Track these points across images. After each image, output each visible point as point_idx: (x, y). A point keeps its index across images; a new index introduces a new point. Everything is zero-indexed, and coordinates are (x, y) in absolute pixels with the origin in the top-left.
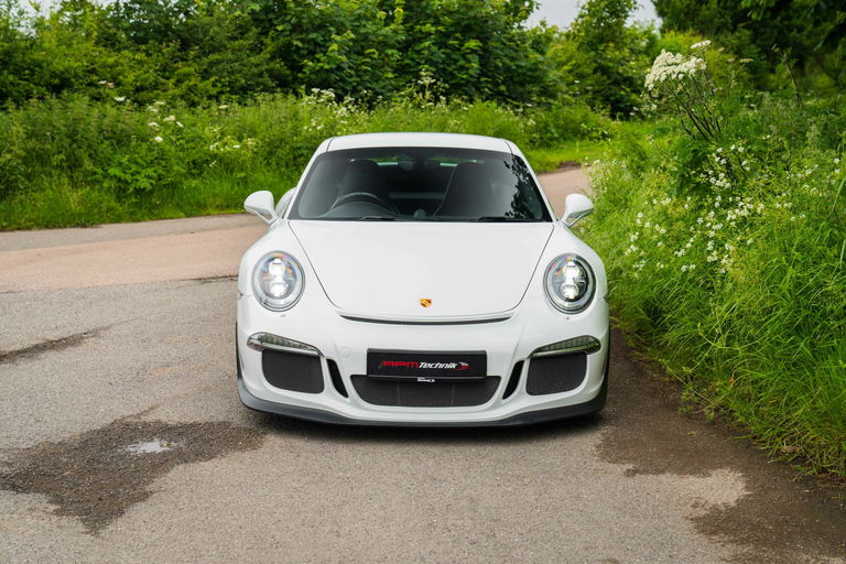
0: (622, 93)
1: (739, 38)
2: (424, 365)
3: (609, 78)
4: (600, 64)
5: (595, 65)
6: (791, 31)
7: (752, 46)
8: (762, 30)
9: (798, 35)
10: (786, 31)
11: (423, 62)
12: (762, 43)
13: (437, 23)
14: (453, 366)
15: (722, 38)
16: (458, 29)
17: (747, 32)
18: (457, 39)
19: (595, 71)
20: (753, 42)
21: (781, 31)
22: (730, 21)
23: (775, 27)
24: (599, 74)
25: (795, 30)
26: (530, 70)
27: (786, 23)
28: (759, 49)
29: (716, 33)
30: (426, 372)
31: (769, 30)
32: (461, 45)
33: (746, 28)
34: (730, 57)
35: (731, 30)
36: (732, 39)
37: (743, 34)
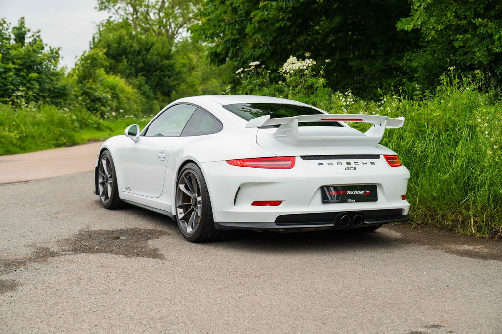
0: (97, 106)
3: (89, 98)
4: (85, 90)
5: (82, 91)
6: (165, 77)
8: (151, 77)
9: (168, 80)
10: (162, 78)
11: (9, 84)
12: (151, 84)
13: (14, 63)
15: (131, 81)
16: (25, 67)
17: (144, 78)
18: (24, 72)
19: (82, 94)
20: (146, 83)
21: (159, 78)
22: (134, 72)
23: (156, 76)
24: (84, 96)
25: (167, 77)
26: (61, 89)
27: (162, 73)
28: (150, 87)
29: (127, 78)
31: (154, 77)
32: (28, 76)
33: (143, 75)
34: (135, 90)
35: (135, 77)
36: (136, 81)
37: (141, 79)
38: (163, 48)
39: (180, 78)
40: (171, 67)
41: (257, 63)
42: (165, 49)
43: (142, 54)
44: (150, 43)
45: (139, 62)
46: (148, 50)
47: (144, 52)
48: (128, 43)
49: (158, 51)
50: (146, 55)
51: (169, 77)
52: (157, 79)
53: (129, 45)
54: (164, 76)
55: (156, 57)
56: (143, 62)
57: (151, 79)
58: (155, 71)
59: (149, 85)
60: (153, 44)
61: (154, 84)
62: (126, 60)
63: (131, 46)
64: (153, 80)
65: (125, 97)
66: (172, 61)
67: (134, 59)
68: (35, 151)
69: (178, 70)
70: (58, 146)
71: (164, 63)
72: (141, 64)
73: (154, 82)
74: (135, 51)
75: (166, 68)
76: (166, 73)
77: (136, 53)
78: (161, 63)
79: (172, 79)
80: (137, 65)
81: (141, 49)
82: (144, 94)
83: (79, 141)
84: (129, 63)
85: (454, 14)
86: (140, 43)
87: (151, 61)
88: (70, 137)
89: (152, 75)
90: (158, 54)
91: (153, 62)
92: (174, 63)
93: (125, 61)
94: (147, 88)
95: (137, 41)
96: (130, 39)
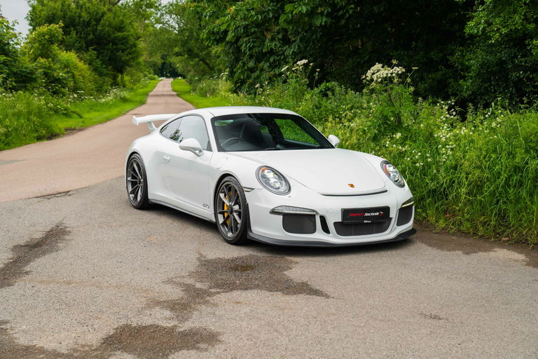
1: (90, 55)
2: (367, 214)
6: (118, 52)
7: (98, 60)
9: (122, 55)
10: (115, 52)
12: (103, 58)
14: (378, 214)
15: (81, 55)
17: (95, 52)
20: (98, 58)
21: (112, 52)
22: (84, 45)
23: (108, 49)
27: (114, 47)
30: (368, 218)
31: (106, 51)
33: (94, 49)
34: (87, 66)
35: (85, 51)
36: (87, 56)
37: (92, 53)
38: (114, 19)
39: (134, 52)
40: (124, 40)
41: (305, 61)
42: (116, 19)
43: (91, 25)
44: (100, 12)
45: (89, 34)
46: (98, 21)
47: (94, 23)
48: (75, 13)
49: (109, 21)
50: (96, 25)
51: (123, 51)
52: (109, 53)
53: (77, 15)
54: (117, 50)
55: (107, 29)
56: (94, 34)
57: (103, 53)
58: (107, 44)
59: (101, 60)
60: (103, 14)
61: (107, 58)
62: (75, 32)
63: (80, 16)
64: (105, 54)
65: (80, 75)
66: (126, 33)
67: (83, 30)
68: (19, 146)
69: (131, 43)
70: (39, 139)
71: (116, 35)
72: (91, 36)
73: (107, 56)
74: (84, 21)
75: (120, 40)
76: (120, 46)
77: (86, 23)
78: (113, 36)
79: (126, 53)
80: (87, 37)
81: (90, 19)
82: (95, 70)
83: (58, 131)
84: (78, 35)
85: (522, 17)
86: (89, 13)
87: (103, 33)
88: (48, 128)
89: (104, 49)
90: (110, 25)
91: (104, 35)
92: (128, 36)
93: (74, 34)
94: (99, 62)
95: (86, 10)
96: (78, 8)
